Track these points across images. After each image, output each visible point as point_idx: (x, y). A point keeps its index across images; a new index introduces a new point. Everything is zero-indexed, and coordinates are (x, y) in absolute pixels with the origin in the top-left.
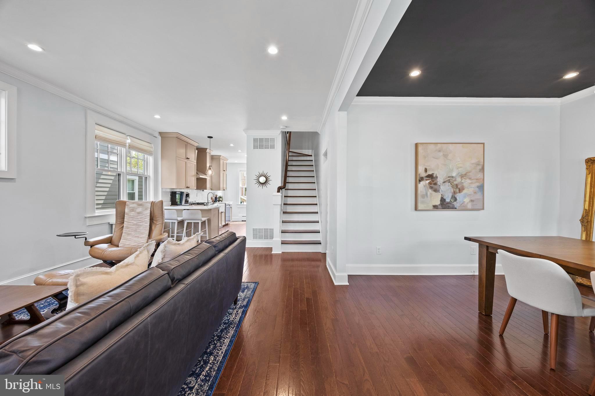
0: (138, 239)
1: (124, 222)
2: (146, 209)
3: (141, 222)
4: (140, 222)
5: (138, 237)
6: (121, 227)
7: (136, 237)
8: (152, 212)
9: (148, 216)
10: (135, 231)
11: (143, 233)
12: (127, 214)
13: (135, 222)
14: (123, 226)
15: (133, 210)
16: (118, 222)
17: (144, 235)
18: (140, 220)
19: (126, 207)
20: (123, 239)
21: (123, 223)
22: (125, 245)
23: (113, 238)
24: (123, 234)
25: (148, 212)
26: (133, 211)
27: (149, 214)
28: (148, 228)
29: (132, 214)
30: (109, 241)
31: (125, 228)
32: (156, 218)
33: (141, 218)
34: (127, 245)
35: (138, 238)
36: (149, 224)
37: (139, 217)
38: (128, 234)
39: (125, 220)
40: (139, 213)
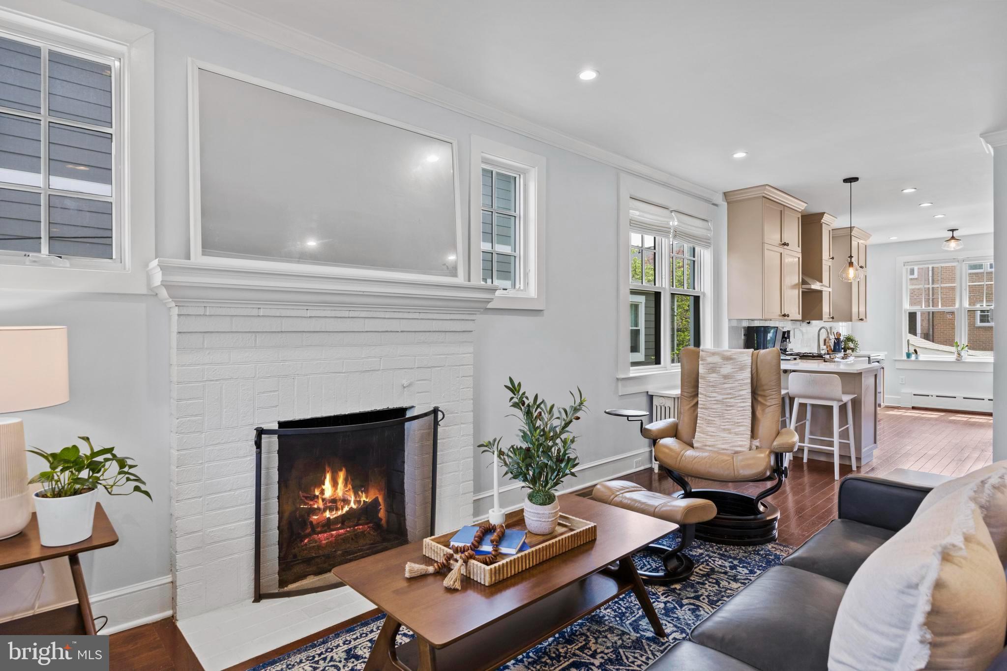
0: (730, 436)
1: (699, 396)
2: (742, 368)
3: (731, 398)
4: (730, 396)
5: (729, 431)
6: (693, 404)
7: (724, 430)
8: (755, 375)
9: (746, 384)
10: (721, 416)
11: (737, 423)
12: (704, 378)
13: (720, 397)
14: (697, 403)
15: (713, 369)
16: (685, 394)
17: (742, 429)
18: (730, 394)
19: (700, 362)
20: (700, 432)
21: (697, 395)
22: (706, 446)
23: (679, 428)
24: (698, 421)
25: (746, 375)
26: (714, 372)
27: (749, 381)
28: (749, 413)
29: (713, 377)
30: (673, 432)
31: (702, 408)
32: (764, 390)
33: (731, 388)
34: (709, 446)
35: (730, 433)
36: (750, 404)
37: (726, 386)
38: (709, 423)
39: (700, 390)
40: (726, 377)
